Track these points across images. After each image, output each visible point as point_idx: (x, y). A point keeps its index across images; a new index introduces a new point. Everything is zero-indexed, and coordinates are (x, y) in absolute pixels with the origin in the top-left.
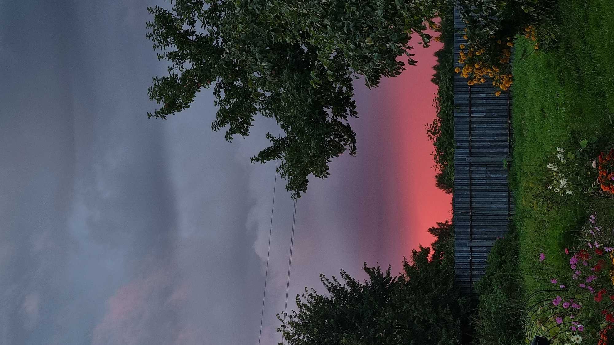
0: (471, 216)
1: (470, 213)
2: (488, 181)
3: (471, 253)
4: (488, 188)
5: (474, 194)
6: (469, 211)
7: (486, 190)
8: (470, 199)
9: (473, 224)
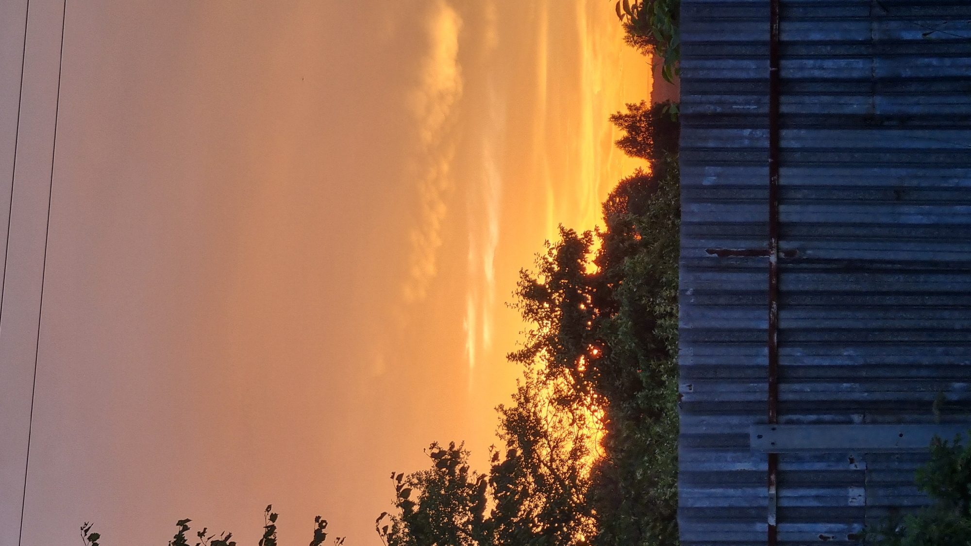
0: (778, 272)
1: (773, 259)
2: (880, 68)
3: (773, 491)
4: (881, 104)
5: (795, 144)
6: (765, 244)
7: (869, 122)
8: (774, 170)
9: (789, 320)
